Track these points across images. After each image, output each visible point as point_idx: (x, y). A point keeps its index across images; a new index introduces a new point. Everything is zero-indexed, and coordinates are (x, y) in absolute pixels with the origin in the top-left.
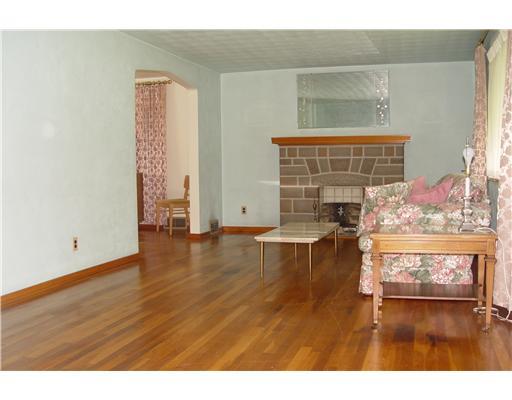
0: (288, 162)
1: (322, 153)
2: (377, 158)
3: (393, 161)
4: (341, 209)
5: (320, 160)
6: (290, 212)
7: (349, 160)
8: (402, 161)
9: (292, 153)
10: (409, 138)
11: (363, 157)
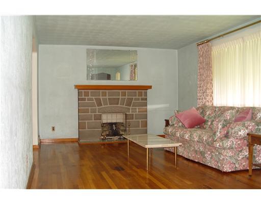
0: (84, 99)
1: (104, 94)
2: (134, 97)
3: (142, 99)
4: (114, 126)
5: (103, 98)
6: (85, 128)
7: (119, 98)
8: (146, 99)
9: (86, 94)
10: (150, 87)
11: (127, 97)
